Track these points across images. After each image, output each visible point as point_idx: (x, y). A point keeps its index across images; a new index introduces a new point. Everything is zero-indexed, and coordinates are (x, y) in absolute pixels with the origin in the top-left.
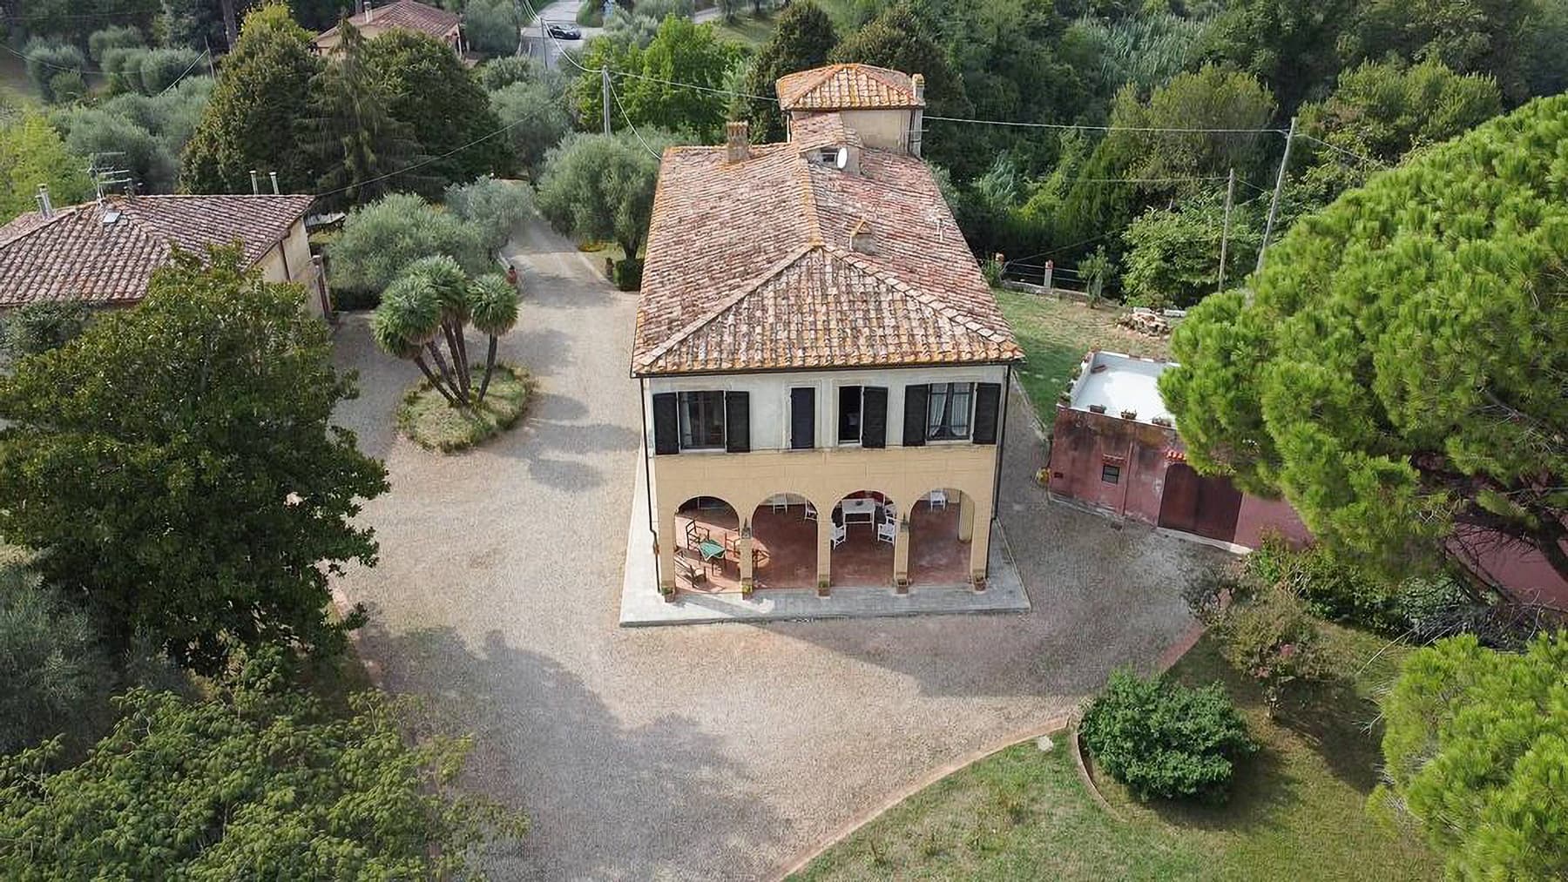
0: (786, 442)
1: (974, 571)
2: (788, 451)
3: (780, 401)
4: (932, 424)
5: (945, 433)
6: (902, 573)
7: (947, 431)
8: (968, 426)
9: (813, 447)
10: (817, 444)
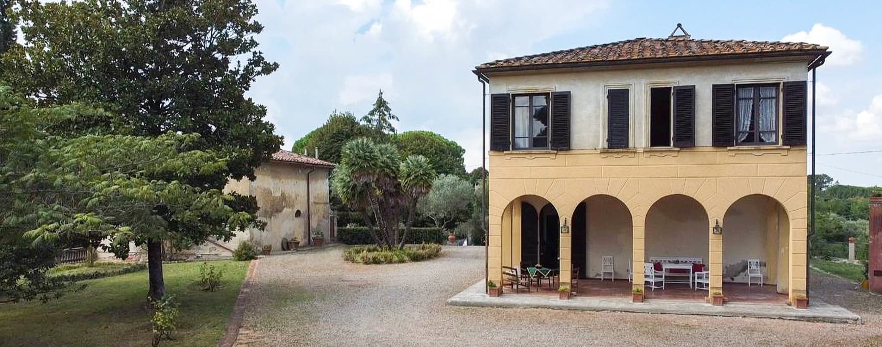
0: (602, 143)
1: (794, 291)
2: (604, 152)
3: (598, 103)
4: (741, 129)
5: (753, 138)
6: (717, 288)
7: (756, 137)
8: (777, 132)
9: (627, 146)
10: (631, 145)
